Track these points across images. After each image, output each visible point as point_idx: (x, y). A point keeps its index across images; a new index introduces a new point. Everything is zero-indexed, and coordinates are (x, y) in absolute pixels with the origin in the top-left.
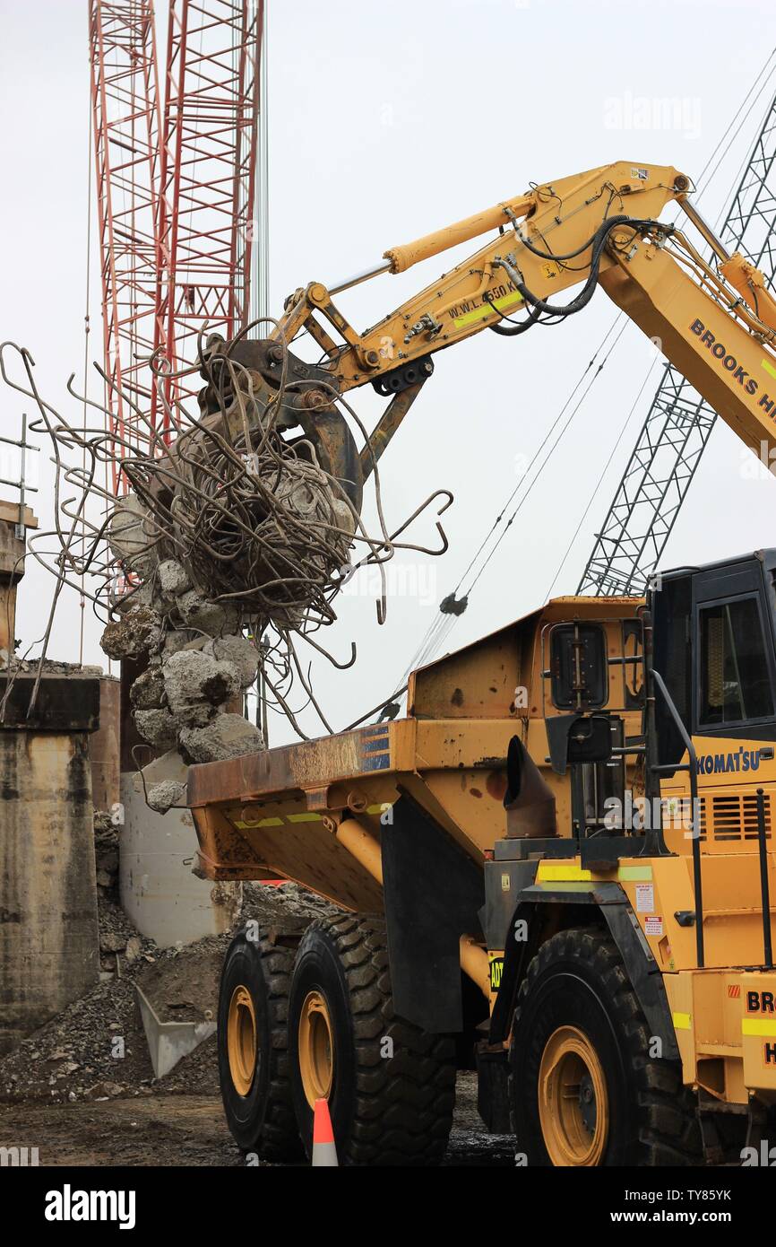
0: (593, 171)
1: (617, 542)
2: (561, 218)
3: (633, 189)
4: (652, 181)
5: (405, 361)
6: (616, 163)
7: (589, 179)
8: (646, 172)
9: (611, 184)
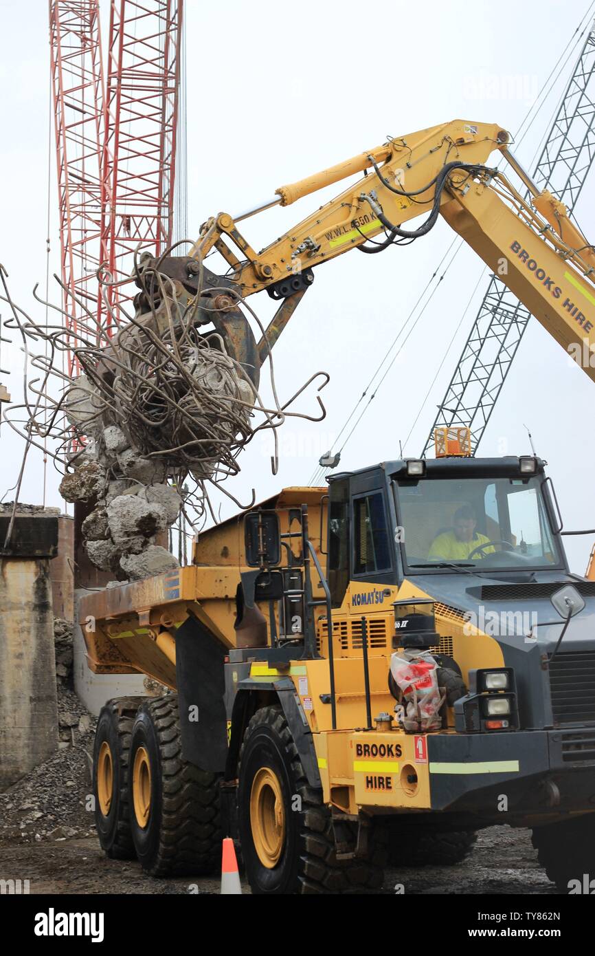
0: (436, 127)
1: (454, 412)
2: (411, 164)
3: (466, 141)
4: (481, 135)
5: (291, 273)
6: (453, 121)
7: (432, 134)
8: (476, 128)
9: (449, 137)
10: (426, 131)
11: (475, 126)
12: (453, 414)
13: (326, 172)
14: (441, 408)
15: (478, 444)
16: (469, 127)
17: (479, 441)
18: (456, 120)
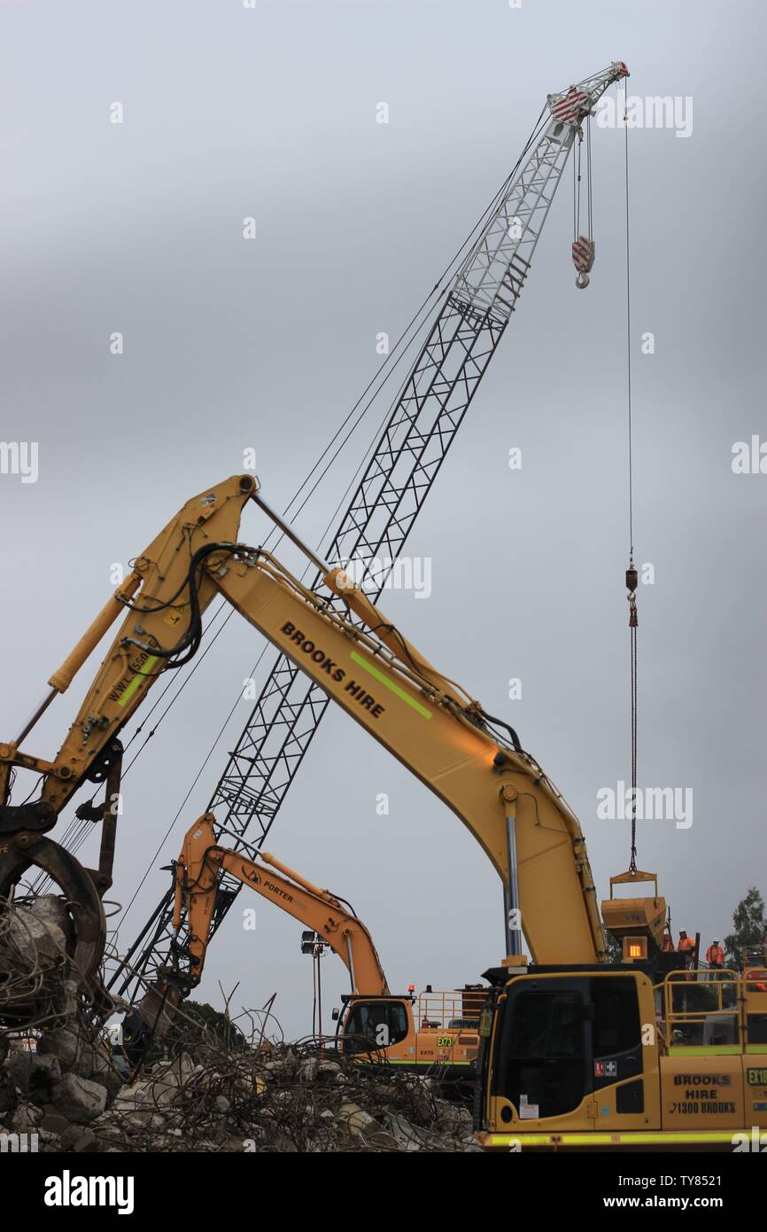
0: (172, 521)
1: (253, 761)
2: (162, 575)
3: (206, 517)
4: (220, 500)
5: (94, 755)
6: (186, 505)
7: (170, 532)
8: (212, 496)
9: (189, 524)
10: (164, 532)
11: (210, 494)
12: (250, 764)
13: (85, 637)
14: (234, 755)
15: (279, 804)
16: (205, 498)
17: (281, 801)
18: (189, 501)
